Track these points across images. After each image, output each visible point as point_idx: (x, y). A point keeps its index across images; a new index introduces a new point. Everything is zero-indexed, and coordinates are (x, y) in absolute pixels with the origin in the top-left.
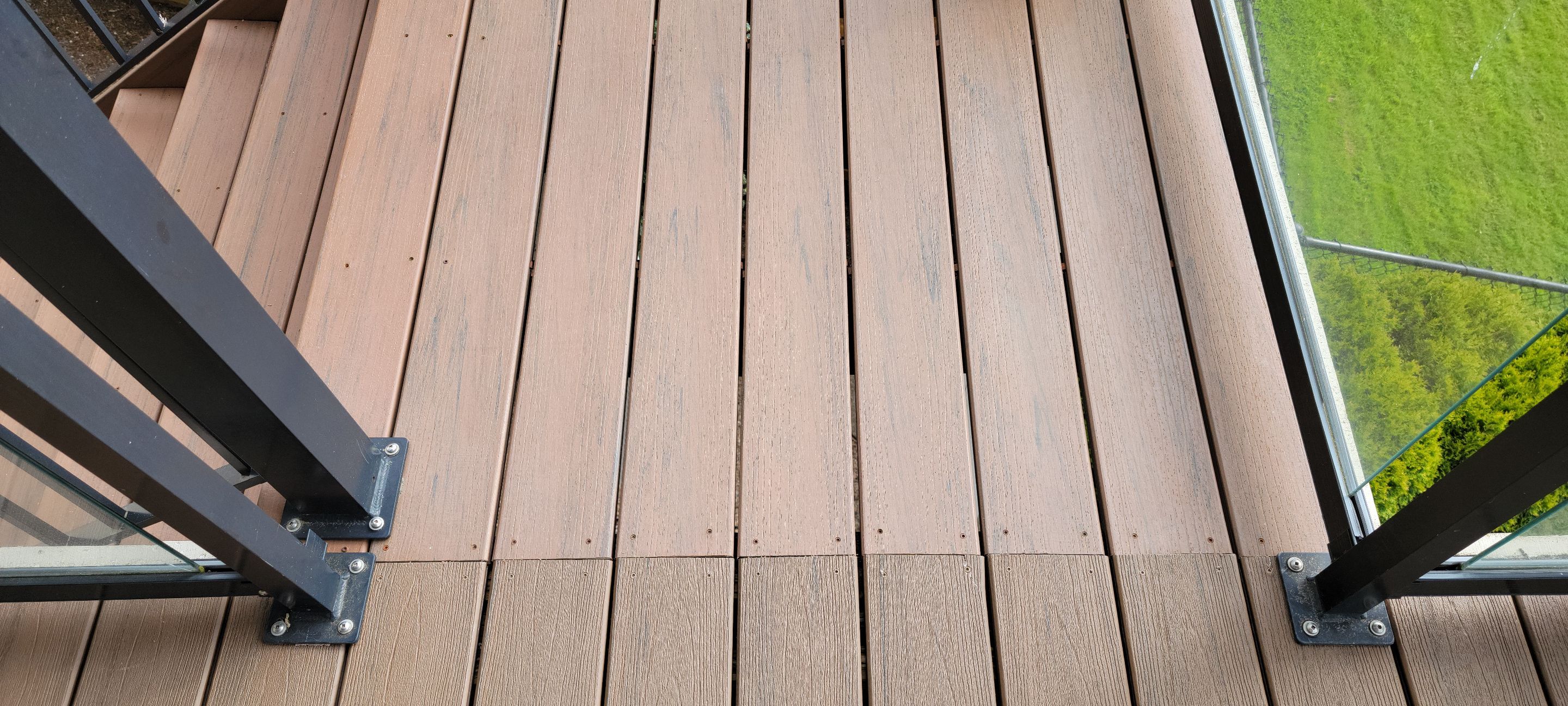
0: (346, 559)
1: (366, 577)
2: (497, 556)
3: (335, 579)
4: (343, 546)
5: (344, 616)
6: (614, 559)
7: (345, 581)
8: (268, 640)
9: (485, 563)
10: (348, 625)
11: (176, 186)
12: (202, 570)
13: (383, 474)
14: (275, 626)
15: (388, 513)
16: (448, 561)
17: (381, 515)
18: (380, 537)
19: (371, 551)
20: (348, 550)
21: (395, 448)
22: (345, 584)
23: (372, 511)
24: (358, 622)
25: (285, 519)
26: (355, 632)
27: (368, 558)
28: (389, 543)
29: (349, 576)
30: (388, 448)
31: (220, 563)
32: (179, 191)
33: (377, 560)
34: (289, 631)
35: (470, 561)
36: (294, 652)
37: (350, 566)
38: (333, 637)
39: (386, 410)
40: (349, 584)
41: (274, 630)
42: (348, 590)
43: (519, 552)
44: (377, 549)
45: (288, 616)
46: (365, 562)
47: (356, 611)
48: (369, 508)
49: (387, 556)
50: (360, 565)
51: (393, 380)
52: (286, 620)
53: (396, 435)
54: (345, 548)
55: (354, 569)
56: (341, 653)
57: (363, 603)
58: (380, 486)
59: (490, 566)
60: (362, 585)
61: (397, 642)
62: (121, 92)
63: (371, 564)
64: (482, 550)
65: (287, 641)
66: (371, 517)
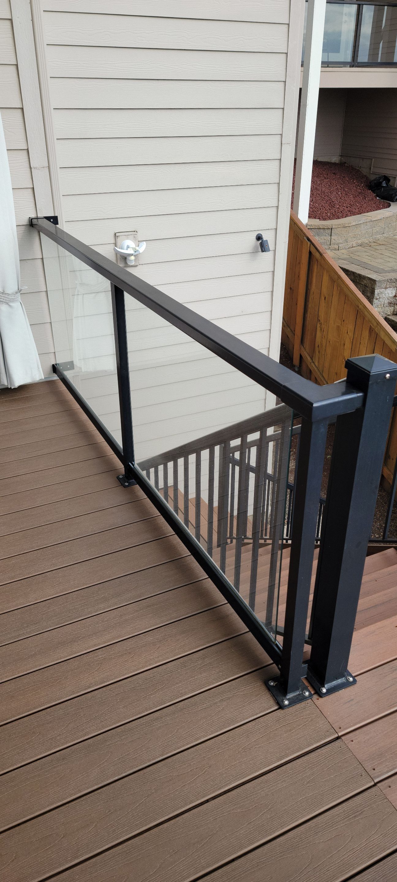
0: (306, 689)
1: (304, 698)
2: (343, 738)
3: (297, 689)
4: (309, 685)
5: (288, 700)
6: (375, 785)
7: (299, 693)
8: (266, 684)
9: (338, 735)
10: (286, 702)
11: (377, 579)
12: (275, 644)
13: (340, 681)
14: (271, 681)
15: (330, 691)
16: (329, 722)
17: (327, 690)
18: (320, 695)
19: (314, 695)
20: (309, 688)
21: (351, 679)
22: (298, 693)
23: (326, 686)
24: (290, 704)
25: (305, 662)
26: (286, 706)
27: (311, 695)
28: (320, 699)
29: (301, 693)
30: (349, 677)
31: (282, 648)
32: (376, 581)
33: (312, 699)
34: (273, 686)
35: (335, 731)
36: (268, 693)
37: (304, 691)
38: (280, 700)
39: (361, 669)
40: (299, 695)
41: (270, 682)
42: (297, 695)
43: (351, 746)
44: (315, 697)
45: (277, 683)
46: (309, 695)
47: (293, 702)
48: (326, 684)
49: (316, 701)
50: (307, 694)
51: (372, 665)
52: (275, 683)
53: (356, 678)
54: (308, 687)
55: (305, 693)
56: (276, 708)
57: (296, 702)
58: (335, 683)
59: (338, 738)
60: (301, 699)
61: (292, 722)
62: (392, 548)
63: (309, 697)
64: (341, 731)
65: (269, 688)
66: (324, 687)
